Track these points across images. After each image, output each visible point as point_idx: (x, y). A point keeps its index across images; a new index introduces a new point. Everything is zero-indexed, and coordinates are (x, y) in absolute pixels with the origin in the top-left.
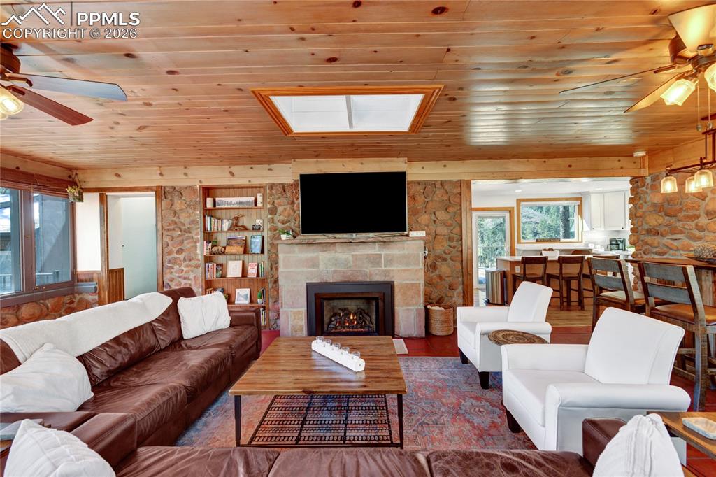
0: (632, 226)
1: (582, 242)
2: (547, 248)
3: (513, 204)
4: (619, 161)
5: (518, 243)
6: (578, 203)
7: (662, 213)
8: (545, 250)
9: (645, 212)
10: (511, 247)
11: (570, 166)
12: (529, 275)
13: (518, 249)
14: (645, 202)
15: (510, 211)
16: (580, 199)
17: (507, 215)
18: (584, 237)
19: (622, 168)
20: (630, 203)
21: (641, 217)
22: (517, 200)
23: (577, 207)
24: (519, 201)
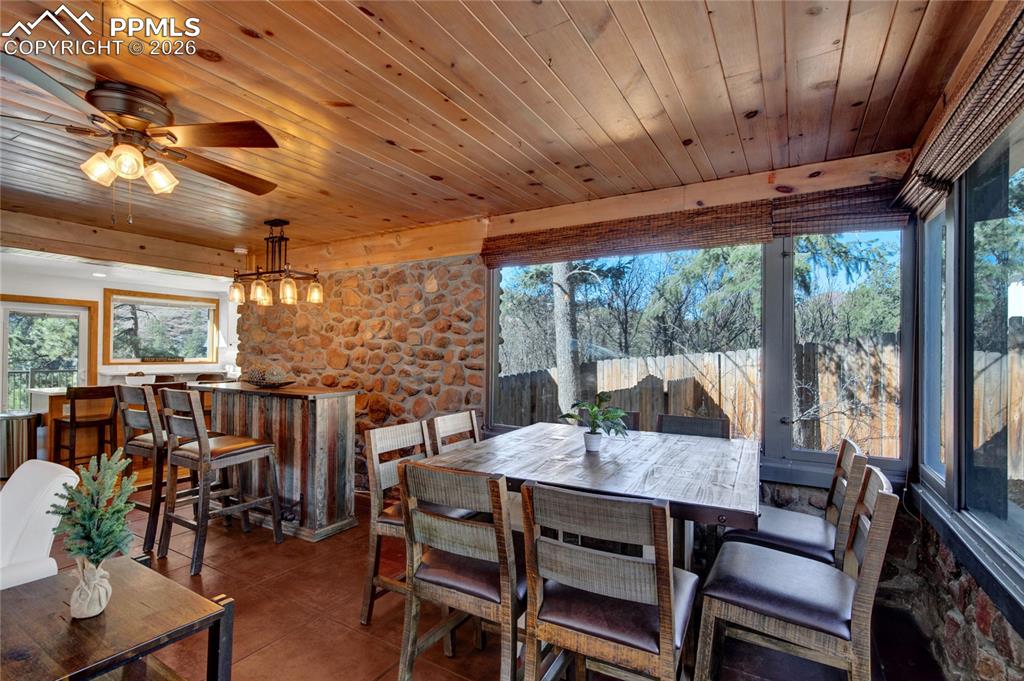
0: (239, 342)
1: (217, 362)
2: (134, 372)
3: (97, 296)
4: (219, 254)
5: (104, 364)
6: (213, 306)
7: (265, 328)
8: (130, 375)
9: (251, 325)
10: (89, 371)
11: (142, 247)
12: (80, 418)
13: (102, 375)
14: (252, 313)
15: (91, 307)
16: (217, 302)
17: (84, 315)
18: (220, 356)
19: (222, 265)
20: (239, 313)
21: (247, 331)
22: (105, 290)
23: (212, 314)
24: (109, 293)
